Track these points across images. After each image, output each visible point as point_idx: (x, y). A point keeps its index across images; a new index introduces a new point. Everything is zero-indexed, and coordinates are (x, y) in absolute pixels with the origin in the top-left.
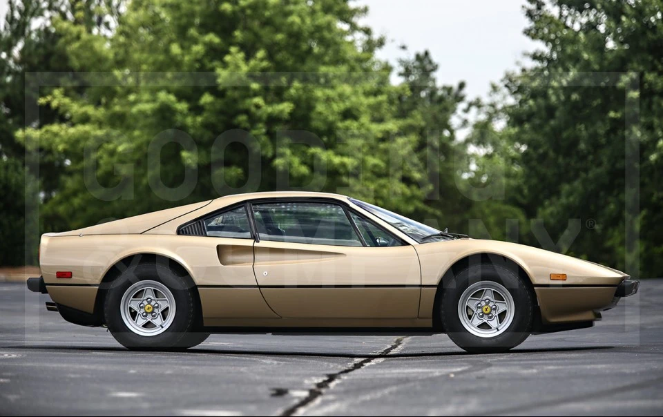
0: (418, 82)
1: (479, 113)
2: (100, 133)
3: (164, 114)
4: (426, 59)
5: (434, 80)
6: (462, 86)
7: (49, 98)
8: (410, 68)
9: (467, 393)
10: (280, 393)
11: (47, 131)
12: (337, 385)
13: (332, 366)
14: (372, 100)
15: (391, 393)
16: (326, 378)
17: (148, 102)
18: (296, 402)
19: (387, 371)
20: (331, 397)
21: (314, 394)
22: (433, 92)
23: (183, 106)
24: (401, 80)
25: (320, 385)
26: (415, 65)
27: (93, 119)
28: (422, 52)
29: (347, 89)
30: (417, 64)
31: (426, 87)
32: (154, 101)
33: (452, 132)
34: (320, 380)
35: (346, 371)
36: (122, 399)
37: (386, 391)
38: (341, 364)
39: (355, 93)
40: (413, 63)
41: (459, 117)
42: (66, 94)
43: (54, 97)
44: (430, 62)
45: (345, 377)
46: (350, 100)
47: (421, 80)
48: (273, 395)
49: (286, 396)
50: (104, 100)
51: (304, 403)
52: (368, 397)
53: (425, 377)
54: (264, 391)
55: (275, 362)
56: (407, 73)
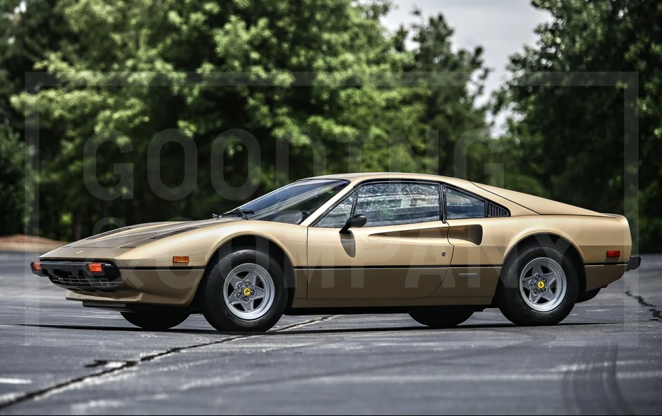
0: (432, 47)
2: (97, 98)
4: (441, 24)
5: (449, 45)
6: (479, 51)
7: (45, 63)
8: (424, 34)
11: (43, 97)
14: (375, 69)
22: (448, 57)
24: (417, 45)
26: (429, 30)
28: (435, 16)
29: (349, 57)
30: (431, 29)
31: (441, 53)
39: (359, 61)
40: (427, 29)
41: (475, 83)
42: (64, 59)
43: (51, 62)
44: (445, 26)
46: (352, 68)
47: (435, 46)
56: (421, 38)
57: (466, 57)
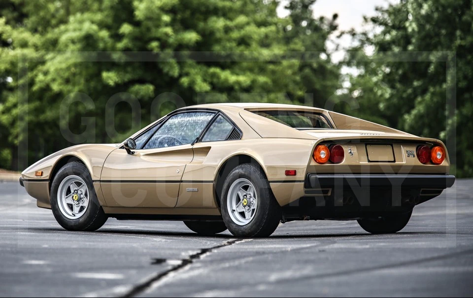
0: (300, 14)
1: (353, 40)
3: (88, 41)
5: (311, 12)
6: (335, 16)
8: (294, 3)
9: (307, 262)
10: (159, 261)
12: (207, 256)
13: (209, 243)
15: (247, 262)
16: (199, 252)
17: (75, 30)
18: (170, 268)
19: (251, 246)
20: (198, 265)
21: (185, 262)
22: (311, 22)
23: (104, 34)
24: (288, 12)
25: (193, 257)
27: (30, 43)
29: (243, 19)
31: (307, 18)
32: (80, 30)
33: (328, 56)
34: (195, 253)
35: (219, 247)
36: (31, 265)
37: (243, 261)
38: (217, 241)
41: (334, 43)
42: (8, 23)
45: (215, 251)
47: (302, 13)
48: (153, 264)
49: (164, 264)
50: (40, 29)
51: (175, 268)
52: (227, 265)
53: (279, 250)
54: (146, 260)
55: (164, 240)
56: (291, 7)
57: (326, 22)
